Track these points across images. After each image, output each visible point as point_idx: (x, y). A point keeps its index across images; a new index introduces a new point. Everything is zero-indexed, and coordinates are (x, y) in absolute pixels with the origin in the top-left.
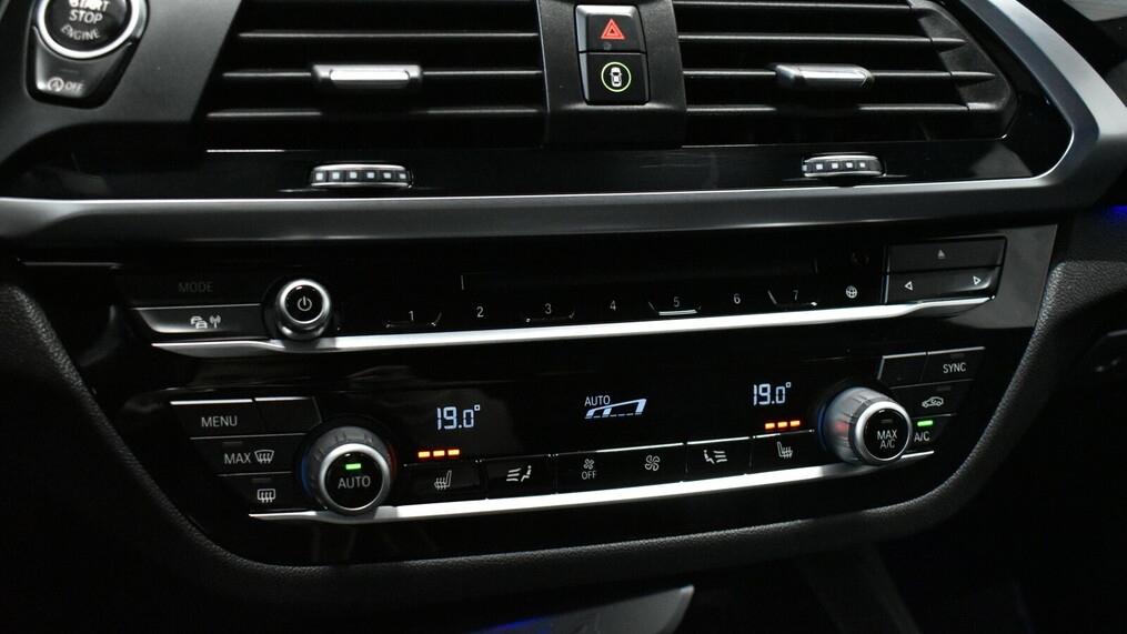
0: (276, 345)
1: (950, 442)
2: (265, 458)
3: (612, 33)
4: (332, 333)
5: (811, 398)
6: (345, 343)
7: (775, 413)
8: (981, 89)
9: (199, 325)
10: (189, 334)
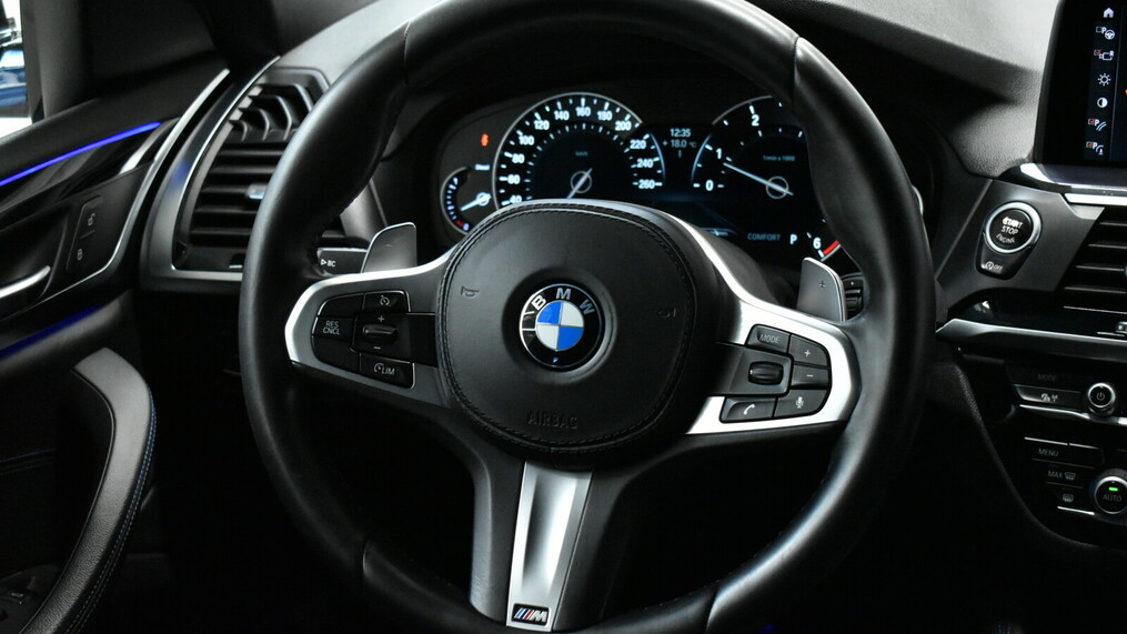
0: (1085, 416)
2: (1070, 477)
9: (1046, 398)
10: (1038, 402)
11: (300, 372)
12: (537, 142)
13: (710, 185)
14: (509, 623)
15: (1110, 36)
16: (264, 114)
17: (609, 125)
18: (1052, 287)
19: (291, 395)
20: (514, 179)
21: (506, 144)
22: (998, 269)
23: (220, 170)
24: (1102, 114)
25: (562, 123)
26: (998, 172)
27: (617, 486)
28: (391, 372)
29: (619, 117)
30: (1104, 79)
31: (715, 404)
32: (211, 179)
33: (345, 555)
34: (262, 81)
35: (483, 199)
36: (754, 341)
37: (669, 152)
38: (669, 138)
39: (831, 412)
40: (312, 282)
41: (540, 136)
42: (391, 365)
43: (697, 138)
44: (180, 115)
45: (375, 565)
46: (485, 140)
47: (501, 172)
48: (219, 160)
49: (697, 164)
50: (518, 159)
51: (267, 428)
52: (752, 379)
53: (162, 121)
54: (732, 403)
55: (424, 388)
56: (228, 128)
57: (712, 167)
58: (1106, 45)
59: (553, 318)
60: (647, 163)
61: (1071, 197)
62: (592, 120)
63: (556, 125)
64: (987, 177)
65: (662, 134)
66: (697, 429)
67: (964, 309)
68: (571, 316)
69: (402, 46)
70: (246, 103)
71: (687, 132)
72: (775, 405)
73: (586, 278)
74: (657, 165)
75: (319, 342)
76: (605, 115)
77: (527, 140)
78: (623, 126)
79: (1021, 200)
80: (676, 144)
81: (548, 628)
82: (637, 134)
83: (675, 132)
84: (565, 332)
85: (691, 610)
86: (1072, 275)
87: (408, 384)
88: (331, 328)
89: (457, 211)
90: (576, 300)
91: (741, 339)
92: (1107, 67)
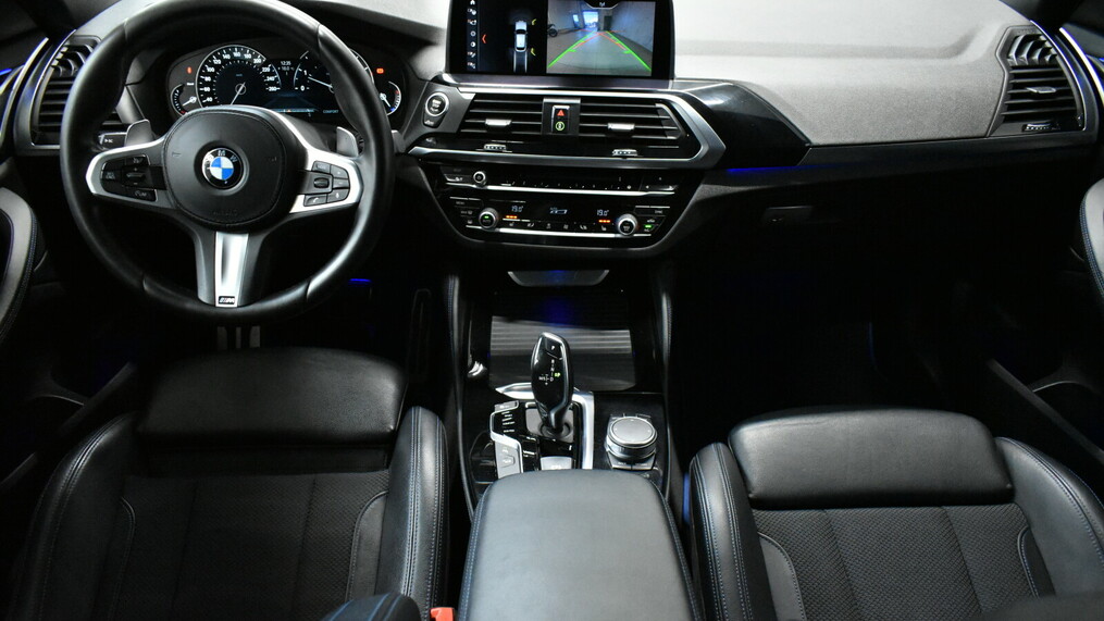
0: (474, 186)
1: (657, 234)
2: (470, 213)
3: (561, 114)
4: (487, 184)
5: (614, 217)
6: (490, 187)
7: (603, 218)
8: (672, 132)
9: (457, 179)
10: (455, 181)
11: (98, 198)
12: (216, 70)
13: (303, 88)
14: (217, 305)
15: (474, 13)
16: (70, 61)
17: (251, 61)
18: (455, 131)
19: (95, 210)
20: (207, 89)
21: (201, 72)
22: (432, 123)
23: (50, 92)
24: (474, 50)
25: (227, 60)
26: (430, 78)
27: (260, 239)
28: (144, 194)
29: (255, 56)
30: (473, 34)
31: (300, 199)
32: (46, 97)
33: (134, 282)
34: (67, 44)
35: (193, 100)
36: (315, 169)
37: (281, 73)
38: (281, 66)
39: (351, 199)
40: (97, 154)
41: (217, 67)
42: (144, 191)
43: (294, 65)
44: (24, 64)
45: (151, 286)
46: (189, 70)
47: (200, 86)
48: (49, 87)
49: (295, 78)
50: (208, 79)
51: (86, 228)
52: (316, 186)
53: (13, 68)
54: (308, 197)
55: (161, 201)
56: (52, 70)
57: (302, 80)
58: (473, 18)
59: (217, 164)
60: (271, 79)
61: (461, 89)
62: (242, 59)
63: (225, 62)
64: (426, 81)
65: (278, 65)
66: (293, 210)
67: (420, 141)
68: (227, 163)
69: (123, 34)
70: (60, 56)
71: (289, 63)
72: (327, 197)
73: (231, 145)
74: (276, 79)
75: (105, 183)
76: (248, 56)
77: (211, 70)
78: (257, 61)
79: (441, 91)
80: (284, 69)
81: (235, 305)
82: (265, 65)
83: (283, 63)
84: (225, 171)
85: (299, 291)
86: (463, 125)
87: (154, 200)
88: (110, 176)
89: (180, 106)
90: (228, 155)
91: (309, 168)
92: (474, 28)
